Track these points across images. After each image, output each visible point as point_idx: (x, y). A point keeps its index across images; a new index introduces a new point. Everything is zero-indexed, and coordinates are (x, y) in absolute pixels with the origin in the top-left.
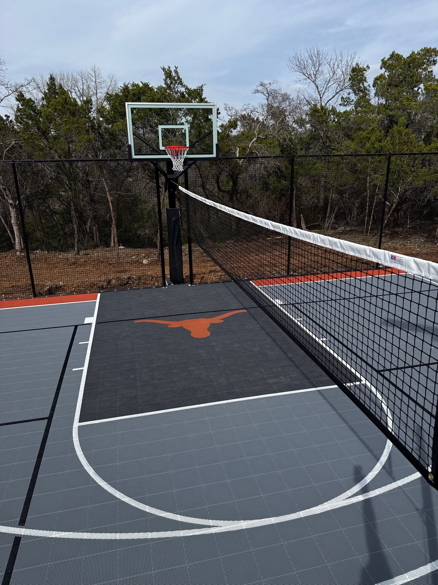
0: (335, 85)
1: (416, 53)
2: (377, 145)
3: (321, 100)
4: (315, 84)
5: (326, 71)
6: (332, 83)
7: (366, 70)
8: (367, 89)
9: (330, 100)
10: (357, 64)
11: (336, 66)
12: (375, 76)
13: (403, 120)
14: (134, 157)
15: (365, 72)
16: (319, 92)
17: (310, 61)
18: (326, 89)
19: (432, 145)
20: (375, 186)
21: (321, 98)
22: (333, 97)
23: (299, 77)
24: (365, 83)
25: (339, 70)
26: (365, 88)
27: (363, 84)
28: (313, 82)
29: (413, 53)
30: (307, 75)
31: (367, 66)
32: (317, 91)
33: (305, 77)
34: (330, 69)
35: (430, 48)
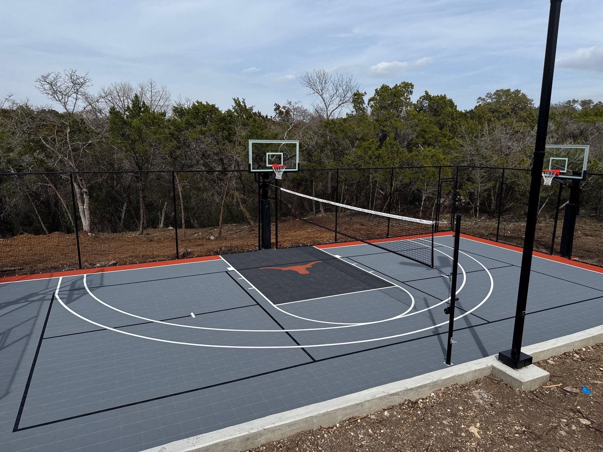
0: (338, 99)
1: (398, 85)
2: (376, 153)
3: (327, 111)
4: (322, 98)
5: (330, 88)
6: (335, 97)
7: (364, 95)
8: (365, 109)
9: (334, 110)
10: (358, 91)
11: (338, 86)
12: (370, 98)
13: (392, 135)
14: (252, 170)
15: (363, 97)
16: (325, 104)
17: (318, 80)
18: (330, 102)
19: (413, 153)
20: (376, 182)
21: (327, 108)
22: (336, 108)
23: (309, 91)
24: (364, 104)
25: (341, 88)
26: (364, 108)
27: (362, 105)
28: (321, 96)
29: (396, 85)
30: (315, 90)
31: (365, 93)
32: (323, 103)
33: (314, 91)
34: (334, 87)
35: (408, 83)
